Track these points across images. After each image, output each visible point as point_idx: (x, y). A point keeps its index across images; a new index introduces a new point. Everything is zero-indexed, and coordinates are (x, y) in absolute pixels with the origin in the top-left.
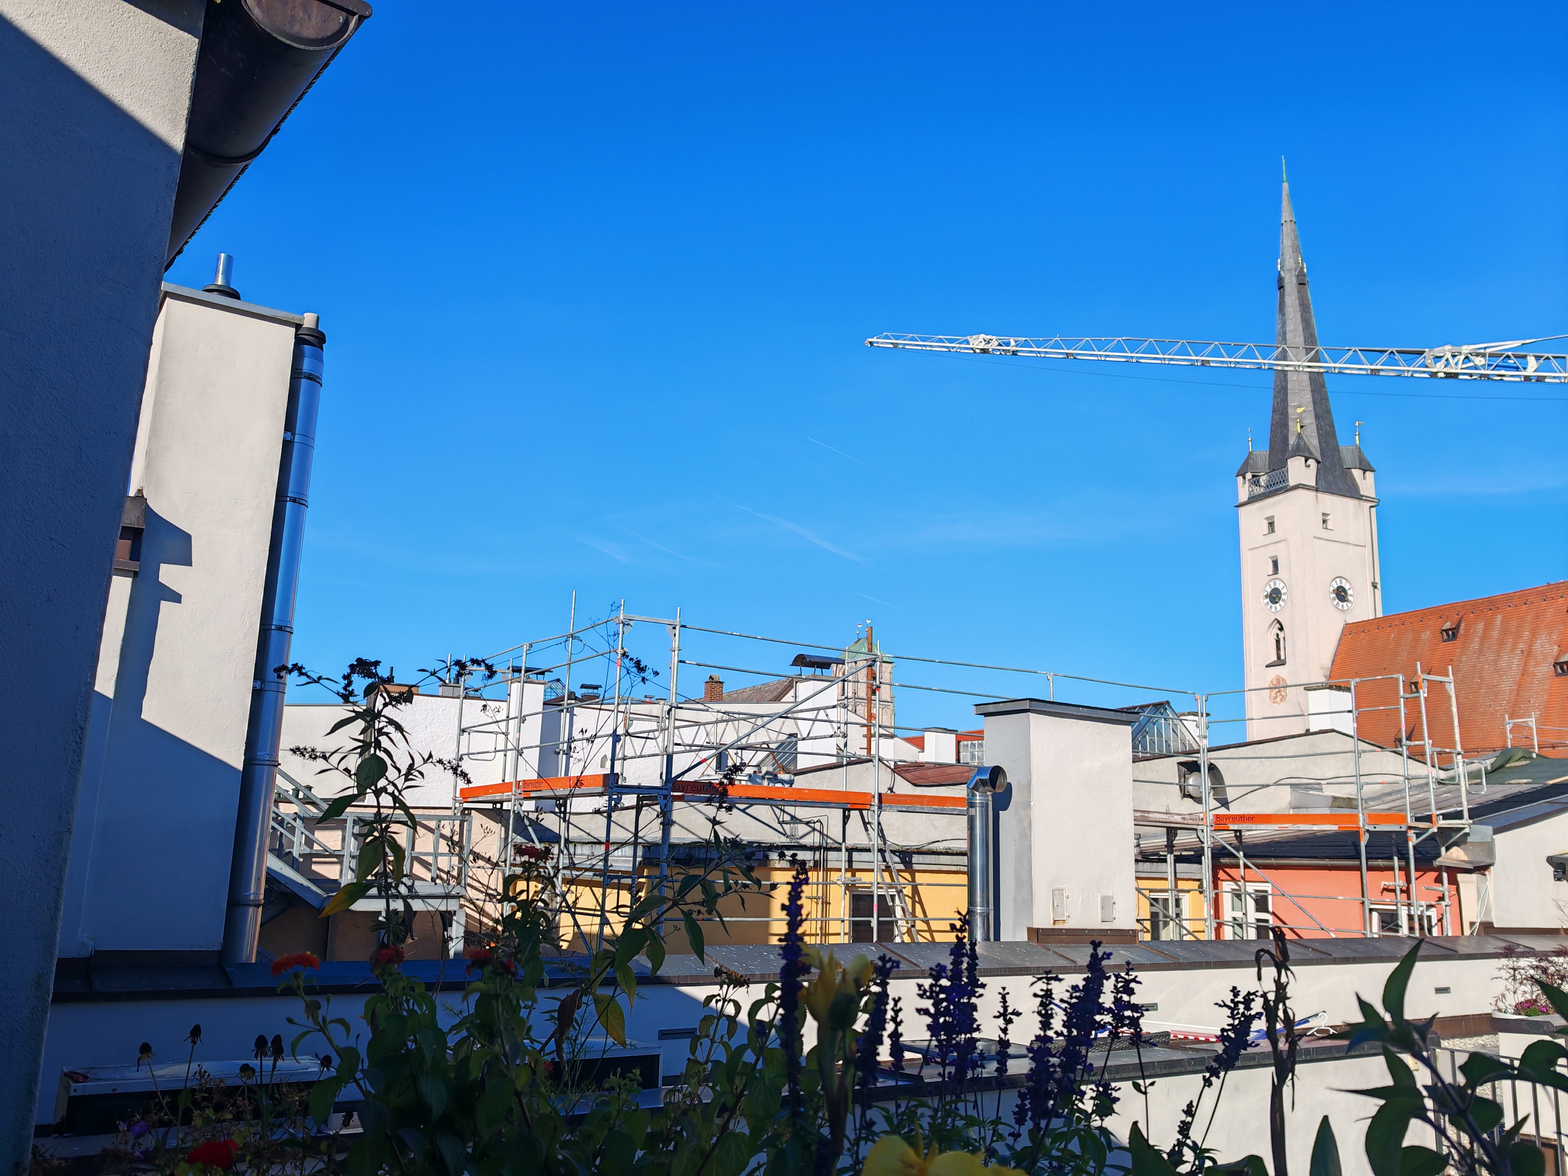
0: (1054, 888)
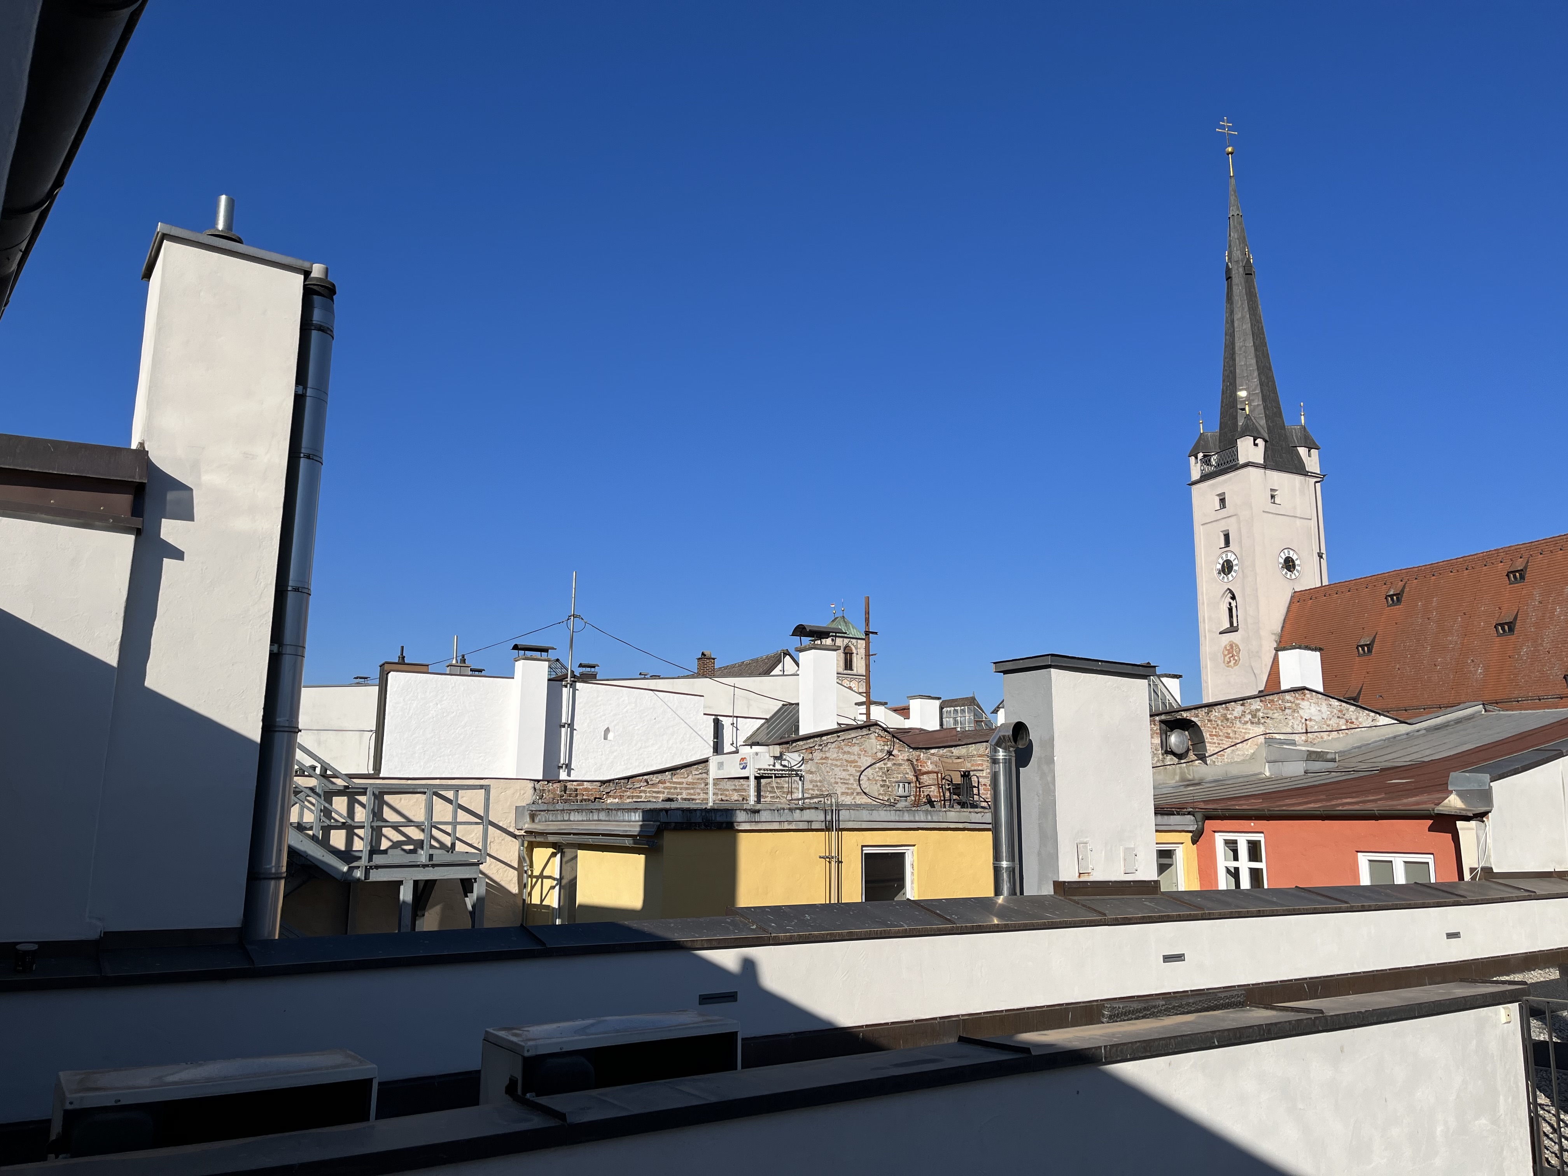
0: (1078, 841)
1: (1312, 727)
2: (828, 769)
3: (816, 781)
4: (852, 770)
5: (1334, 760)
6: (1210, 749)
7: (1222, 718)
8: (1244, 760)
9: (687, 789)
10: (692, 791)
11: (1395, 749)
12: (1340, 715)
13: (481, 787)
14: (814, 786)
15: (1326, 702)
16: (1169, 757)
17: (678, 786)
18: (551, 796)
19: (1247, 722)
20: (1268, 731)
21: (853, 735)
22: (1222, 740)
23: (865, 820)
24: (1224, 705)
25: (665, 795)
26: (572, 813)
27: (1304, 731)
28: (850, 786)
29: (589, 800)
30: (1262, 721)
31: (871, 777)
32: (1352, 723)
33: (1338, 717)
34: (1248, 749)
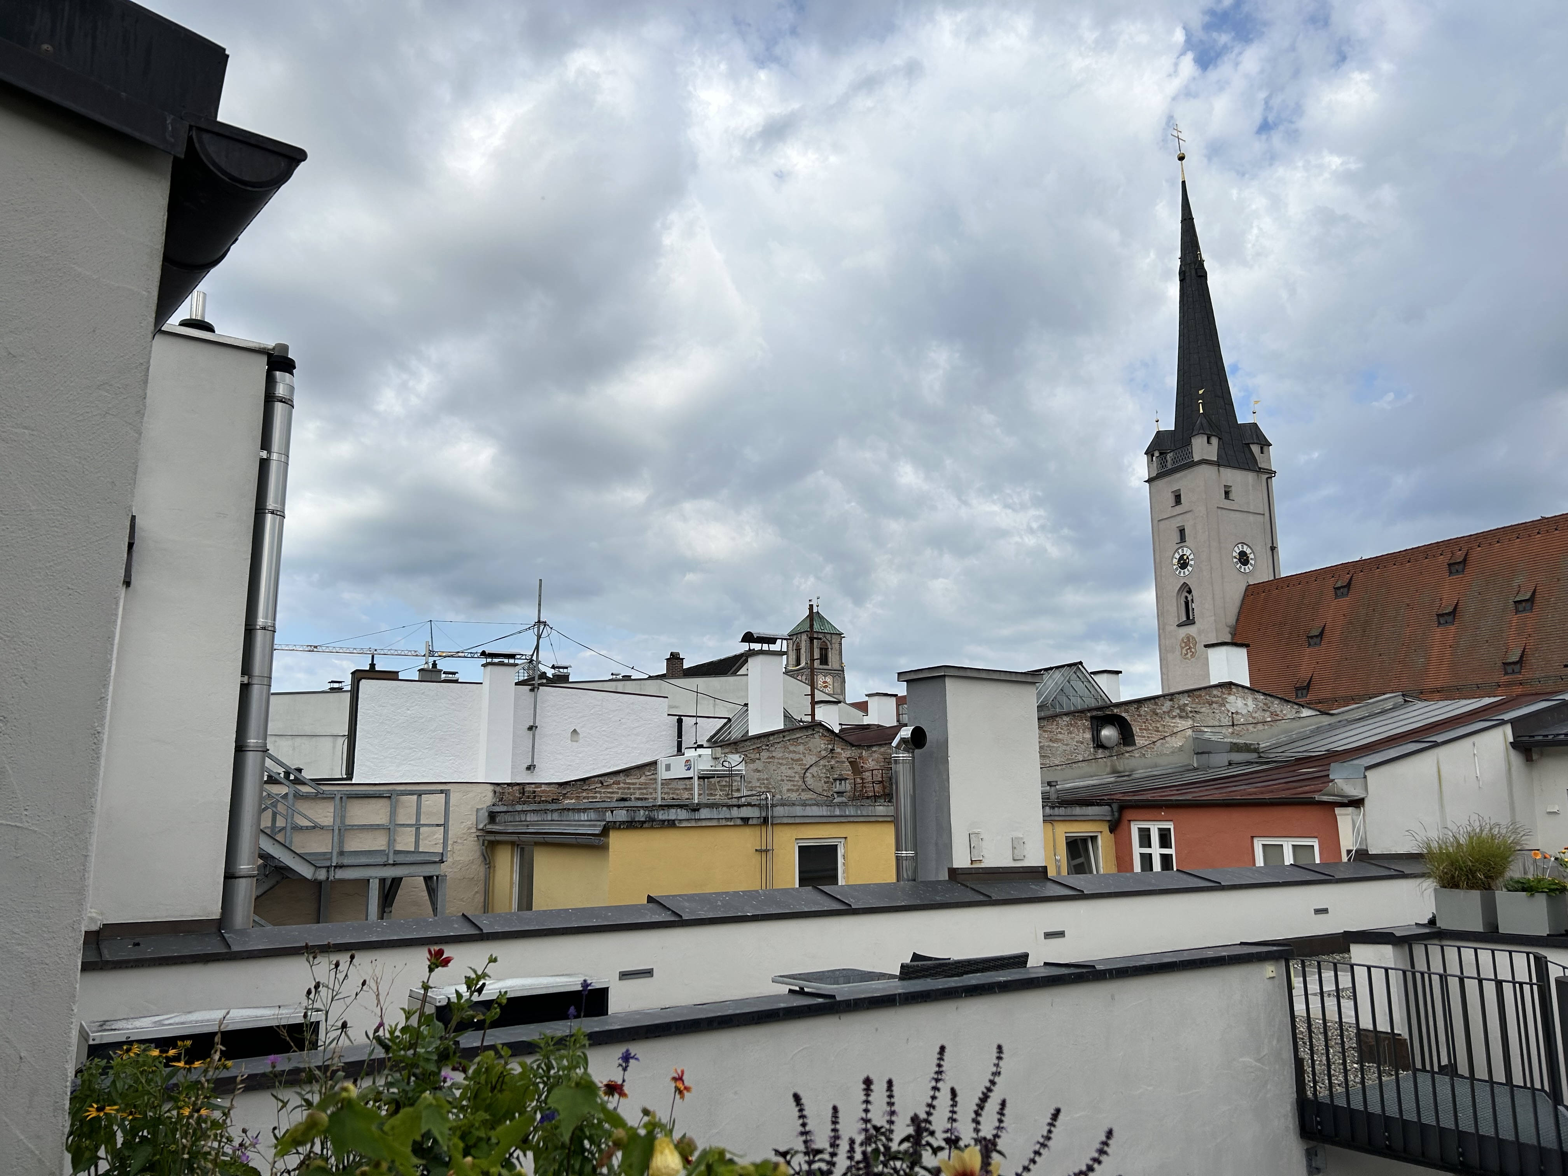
0: (971, 832)
1: (1238, 720)
2: (774, 767)
3: (763, 779)
4: (797, 768)
5: (1256, 751)
6: (1139, 741)
7: (1151, 713)
8: (1173, 753)
9: (640, 789)
10: (645, 791)
11: (1316, 739)
12: (1265, 708)
13: (442, 792)
14: (761, 784)
15: (1252, 696)
16: (1100, 751)
17: (632, 786)
18: (511, 798)
19: (1176, 716)
20: (1195, 724)
21: (798, 736)
22: (1151, 734)
23: (798, 815)
24: (1153, 701)
25: (619, 796)
26: (528, 815)
27: (1231, 723)
28: (795, 783)
29: (547, 801)
30: (1190, 715)
31: (815, 774)
32: (1277, 715)
33: (1264, 710)
34: (1176, 742)
